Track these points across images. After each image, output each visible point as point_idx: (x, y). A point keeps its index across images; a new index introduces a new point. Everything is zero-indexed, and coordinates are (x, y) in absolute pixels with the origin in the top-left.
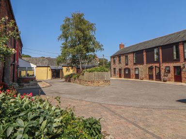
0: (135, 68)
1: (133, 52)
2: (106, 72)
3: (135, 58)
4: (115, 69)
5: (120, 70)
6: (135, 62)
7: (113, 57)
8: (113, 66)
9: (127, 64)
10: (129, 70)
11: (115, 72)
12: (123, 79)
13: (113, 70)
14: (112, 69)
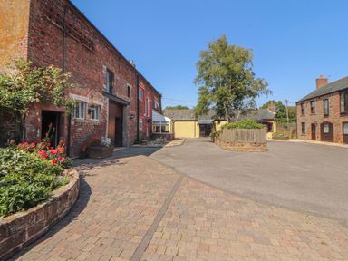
0: (344, 123)
1: (340, 92)
2: (257, 130)
3: (343, 103)
4: (303, 124)
5: (313, 126)
6: (343, 111)
7: (301, 103)
8: (300, 119)
9: (326, 116)
10: (331, 126)
11: (303, 130)
12: (318, 142)
13: (300, 127)
14: (299, 123)
